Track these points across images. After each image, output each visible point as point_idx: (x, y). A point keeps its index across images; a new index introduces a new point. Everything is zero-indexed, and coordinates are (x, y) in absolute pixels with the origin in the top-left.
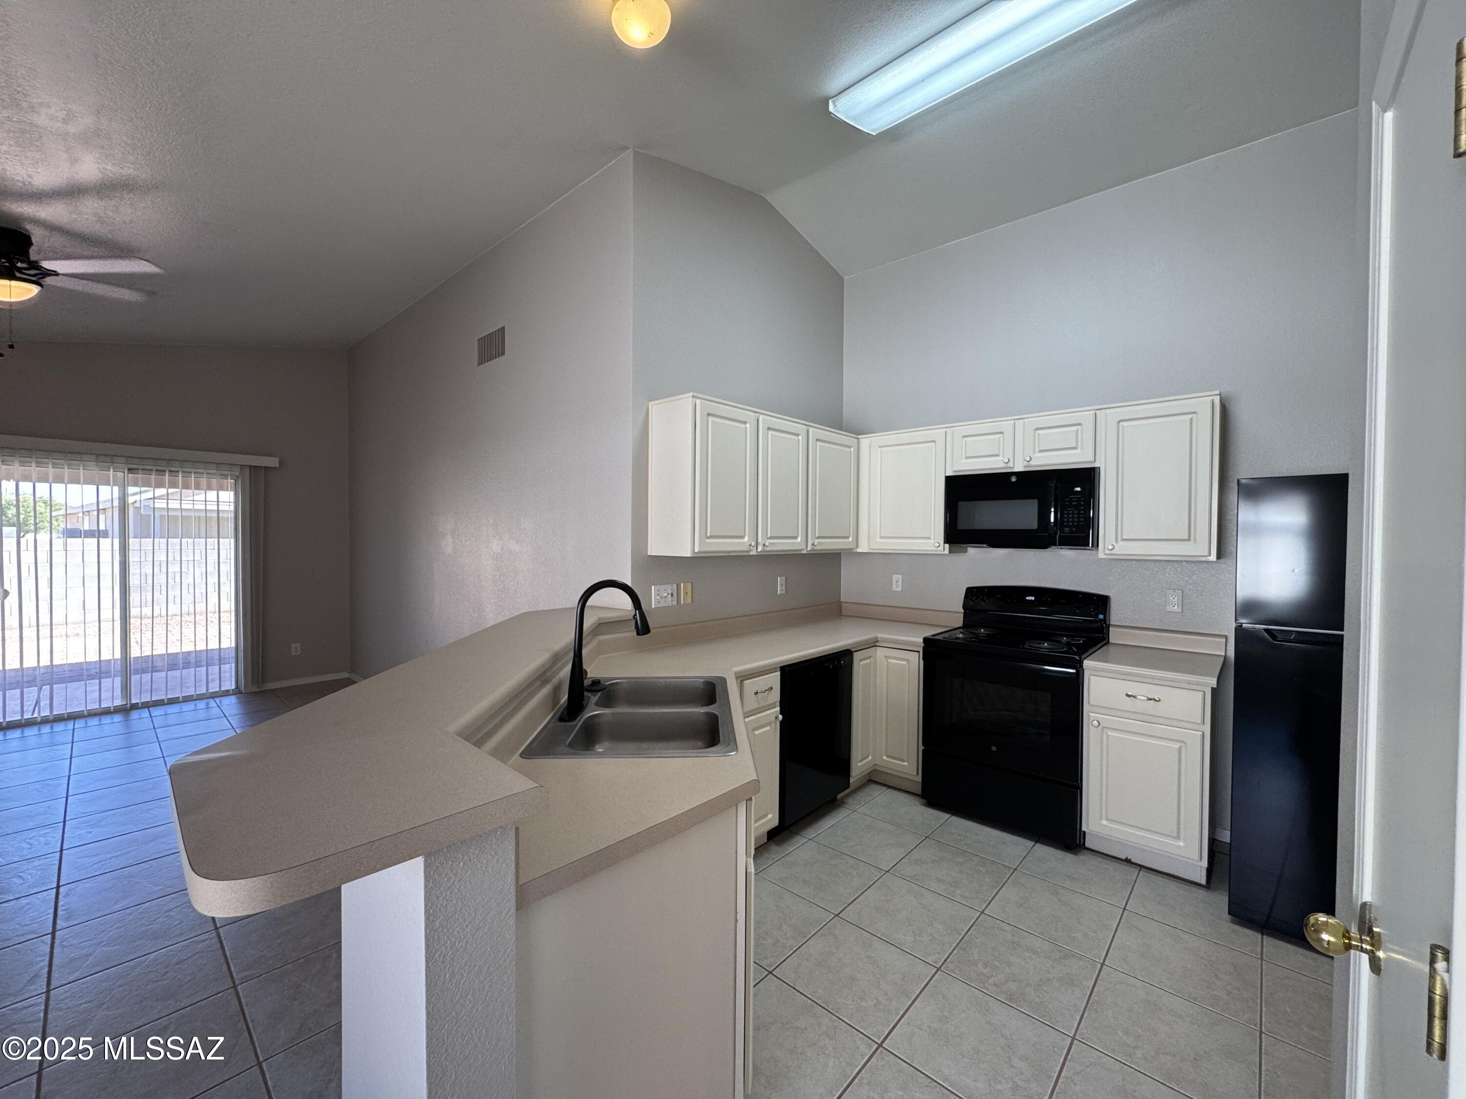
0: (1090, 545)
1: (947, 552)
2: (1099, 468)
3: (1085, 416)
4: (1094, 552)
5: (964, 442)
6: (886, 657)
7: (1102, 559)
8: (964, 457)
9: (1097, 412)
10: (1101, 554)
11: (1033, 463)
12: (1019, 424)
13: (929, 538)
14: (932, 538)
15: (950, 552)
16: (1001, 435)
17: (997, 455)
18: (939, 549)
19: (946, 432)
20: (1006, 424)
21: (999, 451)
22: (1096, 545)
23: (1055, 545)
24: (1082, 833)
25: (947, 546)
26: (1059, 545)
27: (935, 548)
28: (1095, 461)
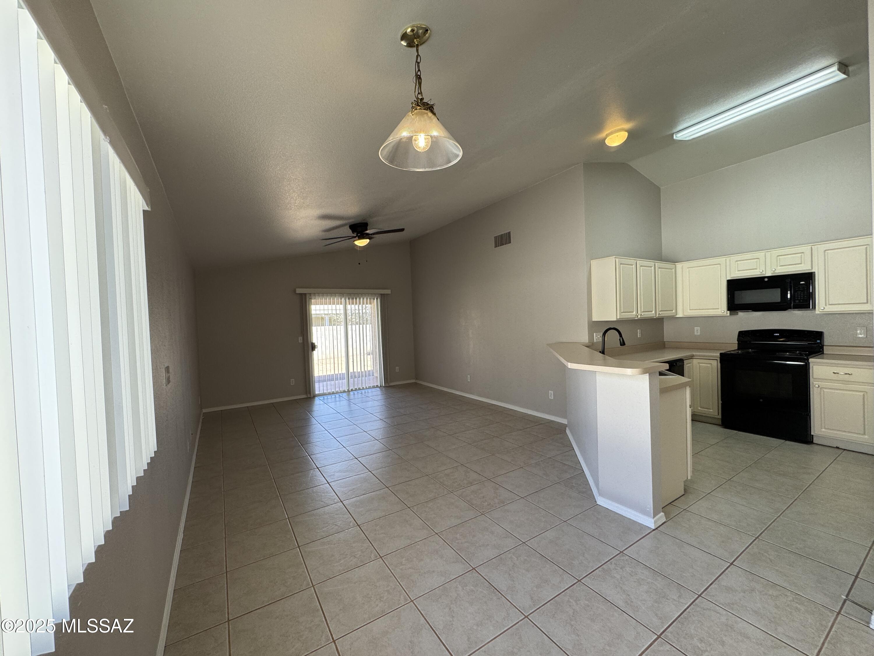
0: (811, 308)
1: (728, 314)
2: (815, 272)
3: (806, 249)
4: (813, 311)
5: (736, 264)
6: (699, 363)
7: (818, 314)
8: (737, 271)
9: (812, 246)
10: (817, 311)
11: (776, 271)
12: (768, 254)
13: (718, 309)
14: (720, 308)
15: (730, 314)
16: (758, 260)
17: (756, 269)
18: (724, 313)
19: (726, 260)
20: (761, 255)
21: (757, 267)
22: (814, 307)
23: (791, 308)
24: (811, 436)
25: (729, 312)
26: (793, 309)
27: (722, 313)
28: (812, 269)
